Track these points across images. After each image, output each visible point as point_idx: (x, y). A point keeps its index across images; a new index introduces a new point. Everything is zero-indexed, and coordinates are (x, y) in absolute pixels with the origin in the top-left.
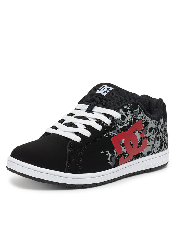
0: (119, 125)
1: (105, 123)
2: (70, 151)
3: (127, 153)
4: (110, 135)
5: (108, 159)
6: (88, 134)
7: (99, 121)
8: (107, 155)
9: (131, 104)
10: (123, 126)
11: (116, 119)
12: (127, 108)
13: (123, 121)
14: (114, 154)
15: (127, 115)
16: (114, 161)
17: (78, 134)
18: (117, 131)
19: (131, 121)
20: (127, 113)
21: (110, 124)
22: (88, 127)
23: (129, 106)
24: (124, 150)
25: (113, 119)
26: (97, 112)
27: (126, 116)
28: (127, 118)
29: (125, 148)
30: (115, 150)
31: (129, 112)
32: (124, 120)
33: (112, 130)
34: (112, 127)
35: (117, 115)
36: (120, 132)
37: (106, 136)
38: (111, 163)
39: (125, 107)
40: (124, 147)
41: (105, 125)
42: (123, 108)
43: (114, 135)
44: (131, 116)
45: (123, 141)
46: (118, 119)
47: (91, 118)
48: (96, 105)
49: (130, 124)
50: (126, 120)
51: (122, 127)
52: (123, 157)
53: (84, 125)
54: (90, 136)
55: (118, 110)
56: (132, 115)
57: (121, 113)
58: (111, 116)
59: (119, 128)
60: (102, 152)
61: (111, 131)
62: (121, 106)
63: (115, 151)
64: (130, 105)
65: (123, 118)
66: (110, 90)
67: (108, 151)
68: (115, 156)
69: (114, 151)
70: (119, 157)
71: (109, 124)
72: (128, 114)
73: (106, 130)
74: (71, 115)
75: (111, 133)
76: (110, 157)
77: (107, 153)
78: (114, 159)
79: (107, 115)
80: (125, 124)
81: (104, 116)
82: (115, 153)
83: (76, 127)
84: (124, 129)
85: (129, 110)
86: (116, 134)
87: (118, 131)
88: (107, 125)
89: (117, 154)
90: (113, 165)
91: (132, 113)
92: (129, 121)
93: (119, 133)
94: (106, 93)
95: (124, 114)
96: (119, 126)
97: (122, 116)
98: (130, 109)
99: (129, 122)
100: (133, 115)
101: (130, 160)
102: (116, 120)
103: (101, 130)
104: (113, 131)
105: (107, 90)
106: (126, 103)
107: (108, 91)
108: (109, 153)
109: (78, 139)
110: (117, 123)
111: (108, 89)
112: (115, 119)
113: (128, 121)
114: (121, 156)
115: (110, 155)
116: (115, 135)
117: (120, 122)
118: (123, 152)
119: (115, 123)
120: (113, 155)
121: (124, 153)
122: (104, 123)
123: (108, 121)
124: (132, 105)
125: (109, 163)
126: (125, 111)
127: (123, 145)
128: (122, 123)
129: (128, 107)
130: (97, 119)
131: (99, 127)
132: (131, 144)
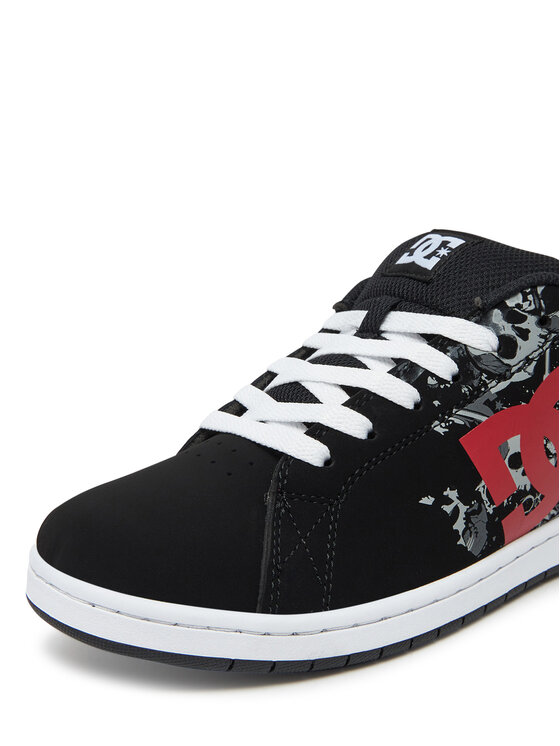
0: (491, 376)
1: (433, 375)
2: (277, 510)
3: (533, 491)
4: (457, 421)
5: (455, 527)
6: (357, 425)
7: (404, 369)
8: (448, 509)
9: (534, 287)
10: (507, 383)
11: (477, 353)
12: (519, 306)
13: (506, 361)
14: (481, 501)
15: (524, 334)
16: (484, 533)
17: (315, 430)
18: (488, 403)
19: (542, 357)
20: (523, 326)
21: (455, 378)
22: (359, 399)
23: (530, 297)
24: (520, 480)
25: (465, 358)
26: (398, 333)
27: (519, 341)
28: (525, 348)
29: (524, 474)
30: (483, 483)
31: (530, 323)
32: (512, 355)
33: (463, 402)
34: (464, 390)
35: (479, 338)
36: (499, 405)
37: (440, 429)
38: (470, 545)
39: (510, 303)
40: (521, 470)
41: (431, 381)
42: (501, 305)
43: (474, 423)
44: (541, 336)
45: (514, 444)
46: (489, 355)
47: (373, 358)
48: (394, 308)
49: (539, 369)
50: (521, 355)
51: (503, 385)
52: (519, 508)
53: (344, 388)
54: (371, 435)
55: (481, 316)
56: (544, 332)
57: (495, 328)
58: (454, 343)
59: (493, 391)
60: (428, 501)
61: (461, 407)
62: (493, 297)
63: (481, 490)
64: (533, 292)
65: (507, 346)
66: (450, 249)
67: (452, 494)
68: (484, 511)
69: (481, 488)
70: (503, 511)
71: (448, 377)
72: (528, 331)
73: (436, 403)
74: (304, 353)
75: (460, 416)
76: (462, 515)
77: (449, 501)
78: (480, 522)
79: (438, 342)
80: (519, 370)
81: (425, 346)
82: (484, 497)
83: (310, 398)
84: (515, 395)
85: (531, 312)
86: (484, 419)
87: (490, 404)
88: (441, 380)
89: (492, 503)
90: (481, 547)
91: (543, 322)
92: (533, 359)
93: (495, 411)
94: (435, 260)
95: (508, 330)
96: (494, 383)
97: (501, 338)
98: (533, 307)
99: (534, 363)
100: (550, 333)
101: (547, 518)
102: (478, 358)
103: (417, 405)
104: (469, 406)
105: (439, 248)
106: (515, 284)
107: (443, 252)
108: (457, 502)
109: (315, 453)
110: (483, 371)
111: (444, 244)
112: (474, 353)
113: (528, 360)
114: (510, 509)
115: (463, 509)
116: (480, 422)
117: (497, 364)
118: (519, 491)
119: (476, 372)
120: (476, 507)
121: (522, 493)
122: (427, 373)
123: (443, 366)
124: (540, 290)
125: (461, 542)
126: (514, 317)
127: (516, 461)
128: (504, 368)
129: (525, 300)
130: (398, 361)
131: (404, 395)
132: (548, 452)
